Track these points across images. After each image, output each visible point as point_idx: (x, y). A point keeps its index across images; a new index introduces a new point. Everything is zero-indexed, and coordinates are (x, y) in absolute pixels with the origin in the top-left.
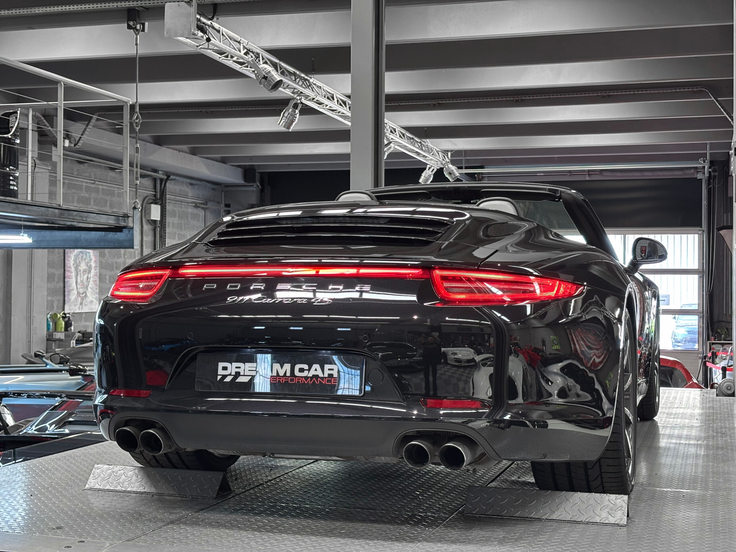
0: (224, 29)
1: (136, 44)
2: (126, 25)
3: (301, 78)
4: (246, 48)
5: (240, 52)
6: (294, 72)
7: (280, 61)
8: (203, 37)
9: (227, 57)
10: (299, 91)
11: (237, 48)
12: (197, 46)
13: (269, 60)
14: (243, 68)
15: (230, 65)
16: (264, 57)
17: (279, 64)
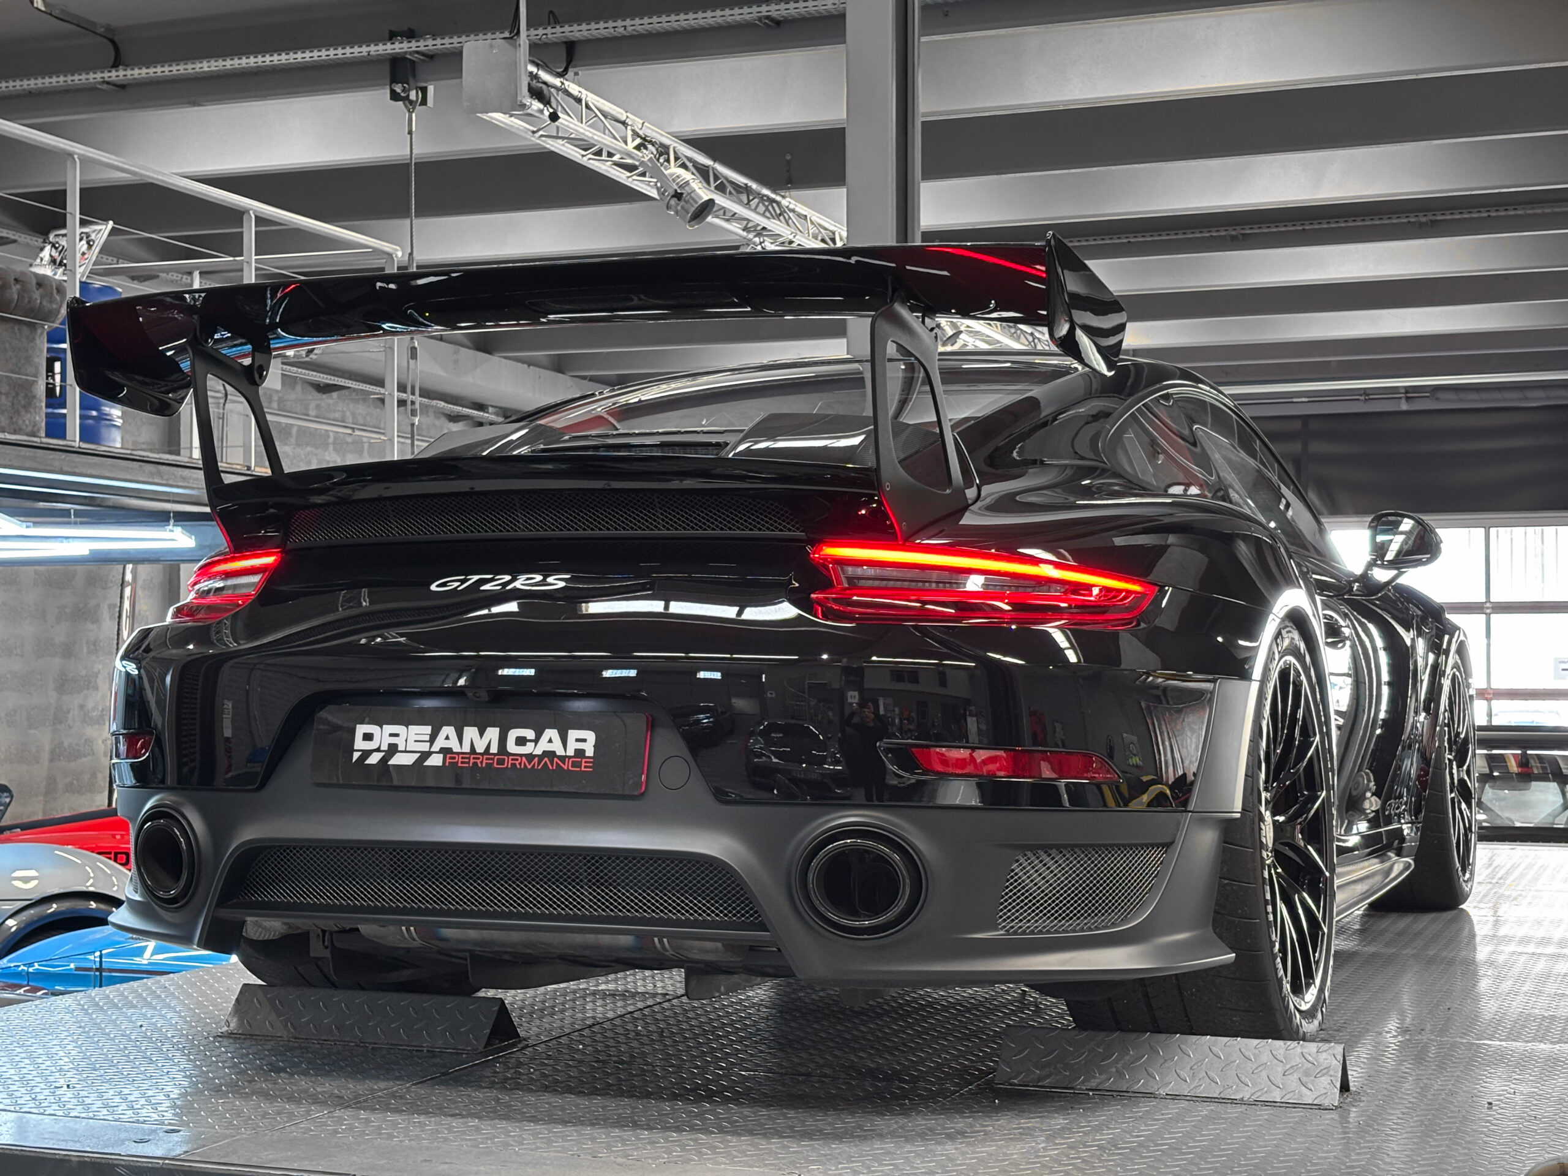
0: (591, 95)
1: (410, 132)
2: (388, 91)
3: (762, 198)
4: (639, 136)
5: (626, 142)
6: (746, 185)
7: (715, 161)
8: (541, 111)
9: (599, 153)
10: (758, 225)
11: (621, 137)
12: (534, 132)
13: (690, 160)
14: (635, 177)
15: (606, 170)
16: (680, 155)
17: (713, 169)
